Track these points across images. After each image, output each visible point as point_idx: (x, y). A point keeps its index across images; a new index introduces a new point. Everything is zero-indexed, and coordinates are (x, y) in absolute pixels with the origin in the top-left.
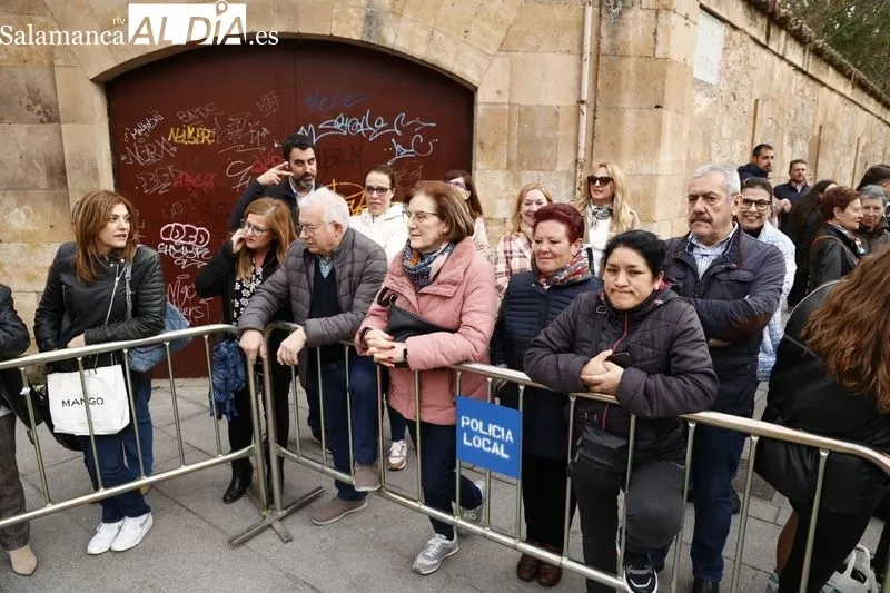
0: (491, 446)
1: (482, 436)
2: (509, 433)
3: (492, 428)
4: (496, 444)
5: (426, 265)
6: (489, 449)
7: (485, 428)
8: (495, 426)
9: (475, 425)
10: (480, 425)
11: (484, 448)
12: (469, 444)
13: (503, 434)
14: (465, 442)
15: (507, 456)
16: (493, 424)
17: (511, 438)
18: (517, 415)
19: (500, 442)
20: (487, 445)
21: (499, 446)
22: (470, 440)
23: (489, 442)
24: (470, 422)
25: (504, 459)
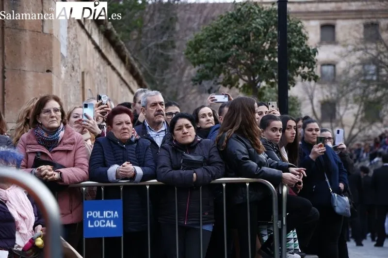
0: (105, 223)
1: (99, 219)
2: (116, 213)
3: (105, 213)
4: (108, 222)
5: (57, 136)
6: (104, 226)
7: (102, 214)
8: (107, 212)
9: (95, 214)
10: (98, 214)
11: (101, 226)
12: (92, 226)
13: (112, 215)
14: (90, 226)
15: (115, 226)
16: (106, 211)
17: (117, 215)
18: (119, 202)
19: (110, 220)
20: (103, 224)
21: (110, 222)
22: (92, 223)
23: (104, 222)
24: (92, 214)
25: (114, 228)
